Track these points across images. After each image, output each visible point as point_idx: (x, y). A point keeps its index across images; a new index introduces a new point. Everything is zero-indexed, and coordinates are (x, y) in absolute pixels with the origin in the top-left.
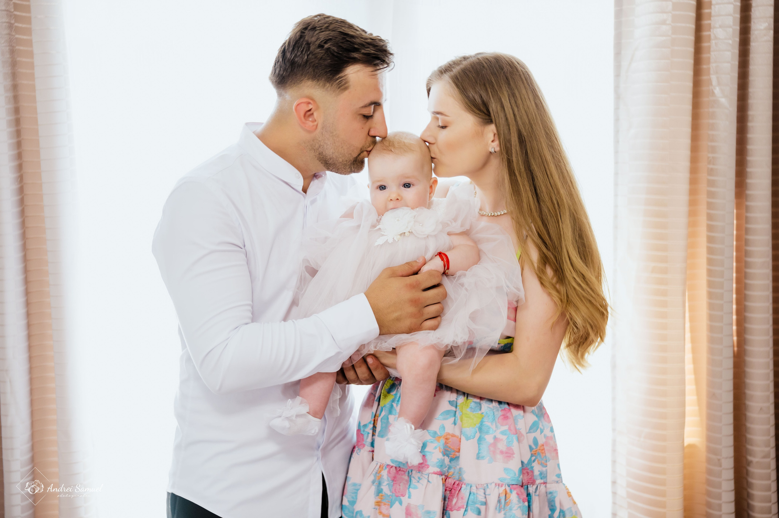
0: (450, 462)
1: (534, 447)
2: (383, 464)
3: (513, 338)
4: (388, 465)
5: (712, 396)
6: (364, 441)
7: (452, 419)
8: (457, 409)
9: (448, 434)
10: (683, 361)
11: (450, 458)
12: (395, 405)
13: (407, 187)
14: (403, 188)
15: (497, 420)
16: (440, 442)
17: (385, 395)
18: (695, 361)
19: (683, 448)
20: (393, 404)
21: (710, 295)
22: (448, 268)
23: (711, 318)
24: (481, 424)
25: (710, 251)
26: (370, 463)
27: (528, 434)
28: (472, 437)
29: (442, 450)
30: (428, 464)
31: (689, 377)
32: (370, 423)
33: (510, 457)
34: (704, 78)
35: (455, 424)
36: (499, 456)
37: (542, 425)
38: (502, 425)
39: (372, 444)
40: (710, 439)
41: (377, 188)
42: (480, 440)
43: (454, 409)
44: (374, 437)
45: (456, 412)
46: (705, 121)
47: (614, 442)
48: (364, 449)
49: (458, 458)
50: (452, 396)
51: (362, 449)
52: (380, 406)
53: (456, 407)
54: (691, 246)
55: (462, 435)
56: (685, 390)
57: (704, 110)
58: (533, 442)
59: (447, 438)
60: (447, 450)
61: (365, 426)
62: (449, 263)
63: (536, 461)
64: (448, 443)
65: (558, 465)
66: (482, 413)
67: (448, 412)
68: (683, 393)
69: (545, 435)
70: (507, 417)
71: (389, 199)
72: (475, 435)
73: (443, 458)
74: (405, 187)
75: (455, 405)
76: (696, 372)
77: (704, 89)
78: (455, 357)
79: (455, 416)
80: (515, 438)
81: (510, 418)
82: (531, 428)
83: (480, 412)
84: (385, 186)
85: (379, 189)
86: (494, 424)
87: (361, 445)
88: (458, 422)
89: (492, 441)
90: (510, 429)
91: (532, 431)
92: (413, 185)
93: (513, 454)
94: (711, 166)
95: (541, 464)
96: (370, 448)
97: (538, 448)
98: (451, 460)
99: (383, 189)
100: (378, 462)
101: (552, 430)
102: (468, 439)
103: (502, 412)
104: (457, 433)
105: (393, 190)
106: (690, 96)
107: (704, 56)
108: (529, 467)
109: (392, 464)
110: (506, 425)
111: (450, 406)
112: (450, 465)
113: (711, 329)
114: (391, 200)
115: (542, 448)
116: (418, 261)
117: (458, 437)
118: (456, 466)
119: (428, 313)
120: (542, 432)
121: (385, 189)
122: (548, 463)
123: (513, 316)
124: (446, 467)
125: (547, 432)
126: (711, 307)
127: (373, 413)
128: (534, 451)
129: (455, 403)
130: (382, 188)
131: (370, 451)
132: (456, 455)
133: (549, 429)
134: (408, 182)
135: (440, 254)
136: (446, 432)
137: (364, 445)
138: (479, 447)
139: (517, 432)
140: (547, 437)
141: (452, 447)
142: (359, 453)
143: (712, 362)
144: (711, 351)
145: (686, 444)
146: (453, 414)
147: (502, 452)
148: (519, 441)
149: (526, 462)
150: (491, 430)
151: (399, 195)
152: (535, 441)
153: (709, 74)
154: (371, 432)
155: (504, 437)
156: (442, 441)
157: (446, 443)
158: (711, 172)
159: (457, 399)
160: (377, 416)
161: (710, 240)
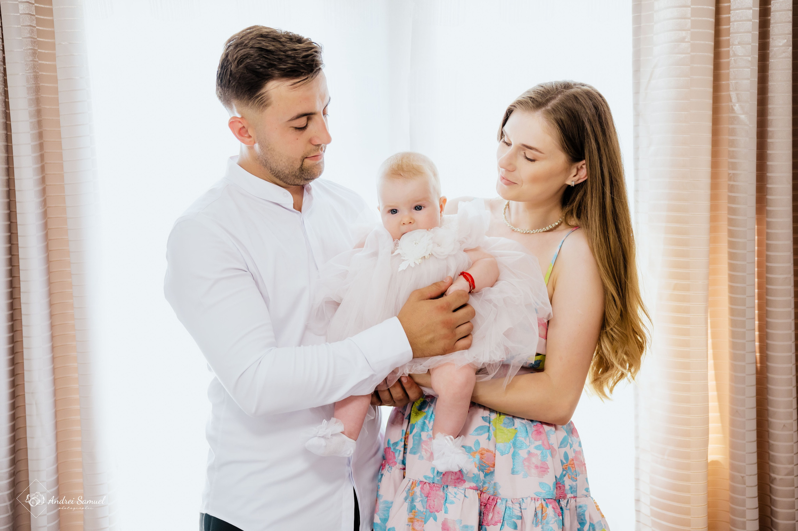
0: (485, 477)
1: (564, 461)
2: (416, 480)
3: (545, 356)
4: (421, 482)
5: (734, 413)
6: (395, 459)
7: (486, 435)
8: (491, 425)
9: (483, 449)
10: (706, 378)
11: (484, 473)
12: (427, 422)
13: (418, 209)
14: (415, 211)
15: (530, 435)
16: (475, 458)
17: (416, 412)
18: (717, 378)
19: (707, 464)
20: (425, 421)
21: (733, 312)
22: (474, 287)
23: (734, 335)
24: (515, 440)
25: (732, 267)
26: (402, 481)
27: (560, 449)
28: (506, 452)
29: (478, 465)
30: (464, 479)
31: (712, 393)
32: (401, 440)
33: (545, 471)
34: (723, 94)
35: (489, 439)
36: (533, 471)
37: (571, 440)
38: (536, 440)
39: (404, 463)
40: (733, 456)
41: (389, 212)
42: (514, 456)
43: (487, 424)
44: (405, 455)
45: (489, 427)
46: (725, 137)
47: (637, 460)
48: (395, 467)
49: (492, 473)
50: (486, 413)
51: (393, 467)
52: (410, 424)
53: (490, 423)
54: (712, 261)
55: (496, 450)
56: (708, 407)
57: (725, 126)
58: (564, 457)
59: (483, 453)
60: (482, 466)
61: (396, 444)
62: (474, 283)
63: (567, 476)
64: (483, 458)
65: (587, 479)
66: (516, 428)
67: (481, 428)
68: (706, 410)
69: (574, 449)
70: (540, 432)
71: (402, 223)
72: (509, 450)
73: (478, 473)
74: (416, 210)
75: (488, 421)
76: (719, 388)
77: (724, 104)
78: (489, 374)
79: (489, 432)
80: (548, 452)
81: (543, 433)
82: (561, 443)
83: (513, 428)
84: (396, 210)
85: (390, 212)
86: (528, 439)
87: (392, 463)
88: (492, 437)
89: (526, 456)
90: (543, 444)
91: (562, 446)
92: (424, 207)
93: (548, 468)
94: (732, 183)
95: (571, 479)
96: (401, 466)
97: (569, 463)
98: (486, 475)
99: (394, 213)
100: (410, 479)
101: (580, 445)
102: (502, 454)
103: (534, 428)
104: (492, 448)
105: (405, 214)
106: (710, 113)
107: (723, 72)
108: (561, 482)
109: (425, 481)
110: (540, 440)
111: (484, 422)
112: (485, 480)
113: (734, 346)
114: (404, 224)
115: (572, 463)
116: (444, 281)
117: (492, 453)
118: (490, 482)
119: (460, 333)
120: (571, 447)
121: (396, 212)
122: (578, 477)
123: (544, 333)
124: (481, 482)
125: (576, 447)
126: (733, 323)
127: (403, 431)
128: (564, 466)
129: (488, 419)
130: (394, 211)
131: (401, 469)
132: (491, 470)
133: (578, 444)
134: (419, 205)
135: (463, 274)
136: (481, 447)
137: (396, 463)
138: (513, 462)
139: (550, 447)
140: (576, 452)
141: (487, 463)
142: (390, 471)
143: (734, 379)
144: (734, 368)
145: (709, 460)
146: (486, 430)
147: (537, 467)
148: (553, 456)
149: (558, 477)
150: (525, 445)
151: (411, 219)
152: (566, 456)
153: (728, 90)
154: (402, 449)
155: (538, 452)
156: (478, 456)
157: (481, 458)
158: (731, 188)
159: (490, 415)
160: (407, 434)
161: (732, 256)
